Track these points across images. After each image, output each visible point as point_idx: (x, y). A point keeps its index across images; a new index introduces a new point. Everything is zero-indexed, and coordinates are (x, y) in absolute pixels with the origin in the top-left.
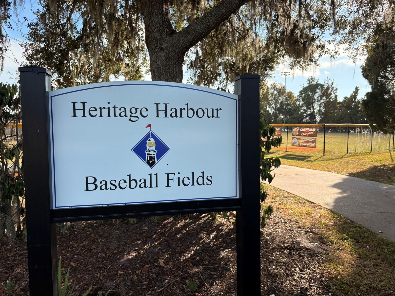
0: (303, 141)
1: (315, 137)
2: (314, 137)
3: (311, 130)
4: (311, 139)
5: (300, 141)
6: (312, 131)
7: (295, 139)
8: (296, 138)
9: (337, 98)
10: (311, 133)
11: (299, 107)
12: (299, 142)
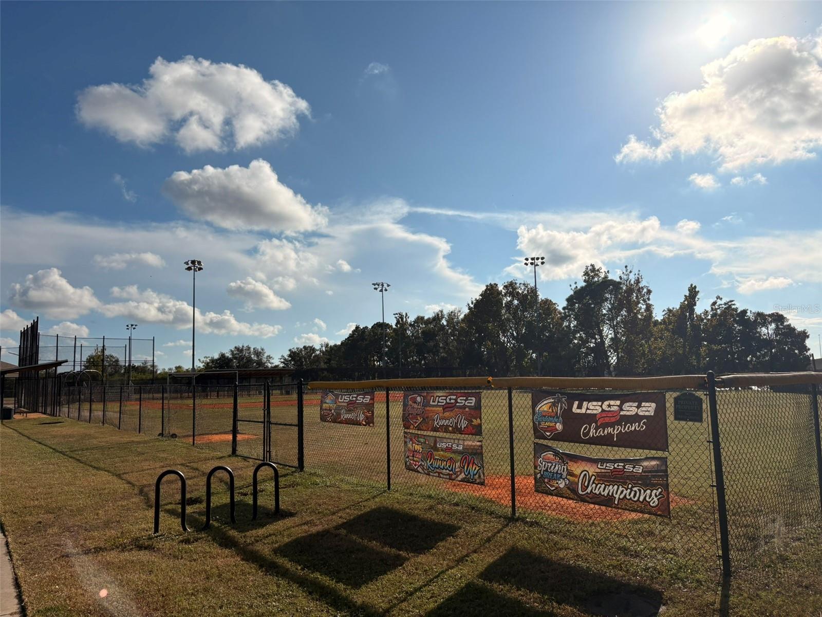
0: (592, 470)
1: (660, 454)
2: (653, 453)
3: (630, 409)
4: (635, 462)
5: (577, 468)
6: (636, 418)
7: (550, 455)
8: (556, 453)
9: (651, 313)
10: (634, 427)
11: (570, 333)
12: (571, 474)
